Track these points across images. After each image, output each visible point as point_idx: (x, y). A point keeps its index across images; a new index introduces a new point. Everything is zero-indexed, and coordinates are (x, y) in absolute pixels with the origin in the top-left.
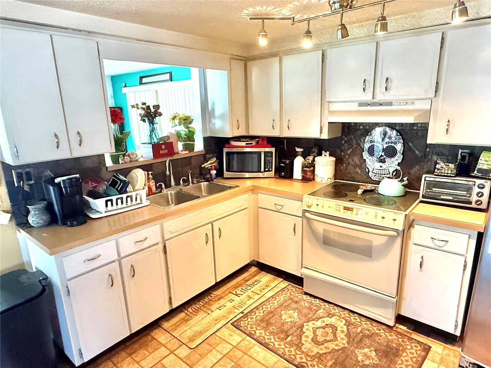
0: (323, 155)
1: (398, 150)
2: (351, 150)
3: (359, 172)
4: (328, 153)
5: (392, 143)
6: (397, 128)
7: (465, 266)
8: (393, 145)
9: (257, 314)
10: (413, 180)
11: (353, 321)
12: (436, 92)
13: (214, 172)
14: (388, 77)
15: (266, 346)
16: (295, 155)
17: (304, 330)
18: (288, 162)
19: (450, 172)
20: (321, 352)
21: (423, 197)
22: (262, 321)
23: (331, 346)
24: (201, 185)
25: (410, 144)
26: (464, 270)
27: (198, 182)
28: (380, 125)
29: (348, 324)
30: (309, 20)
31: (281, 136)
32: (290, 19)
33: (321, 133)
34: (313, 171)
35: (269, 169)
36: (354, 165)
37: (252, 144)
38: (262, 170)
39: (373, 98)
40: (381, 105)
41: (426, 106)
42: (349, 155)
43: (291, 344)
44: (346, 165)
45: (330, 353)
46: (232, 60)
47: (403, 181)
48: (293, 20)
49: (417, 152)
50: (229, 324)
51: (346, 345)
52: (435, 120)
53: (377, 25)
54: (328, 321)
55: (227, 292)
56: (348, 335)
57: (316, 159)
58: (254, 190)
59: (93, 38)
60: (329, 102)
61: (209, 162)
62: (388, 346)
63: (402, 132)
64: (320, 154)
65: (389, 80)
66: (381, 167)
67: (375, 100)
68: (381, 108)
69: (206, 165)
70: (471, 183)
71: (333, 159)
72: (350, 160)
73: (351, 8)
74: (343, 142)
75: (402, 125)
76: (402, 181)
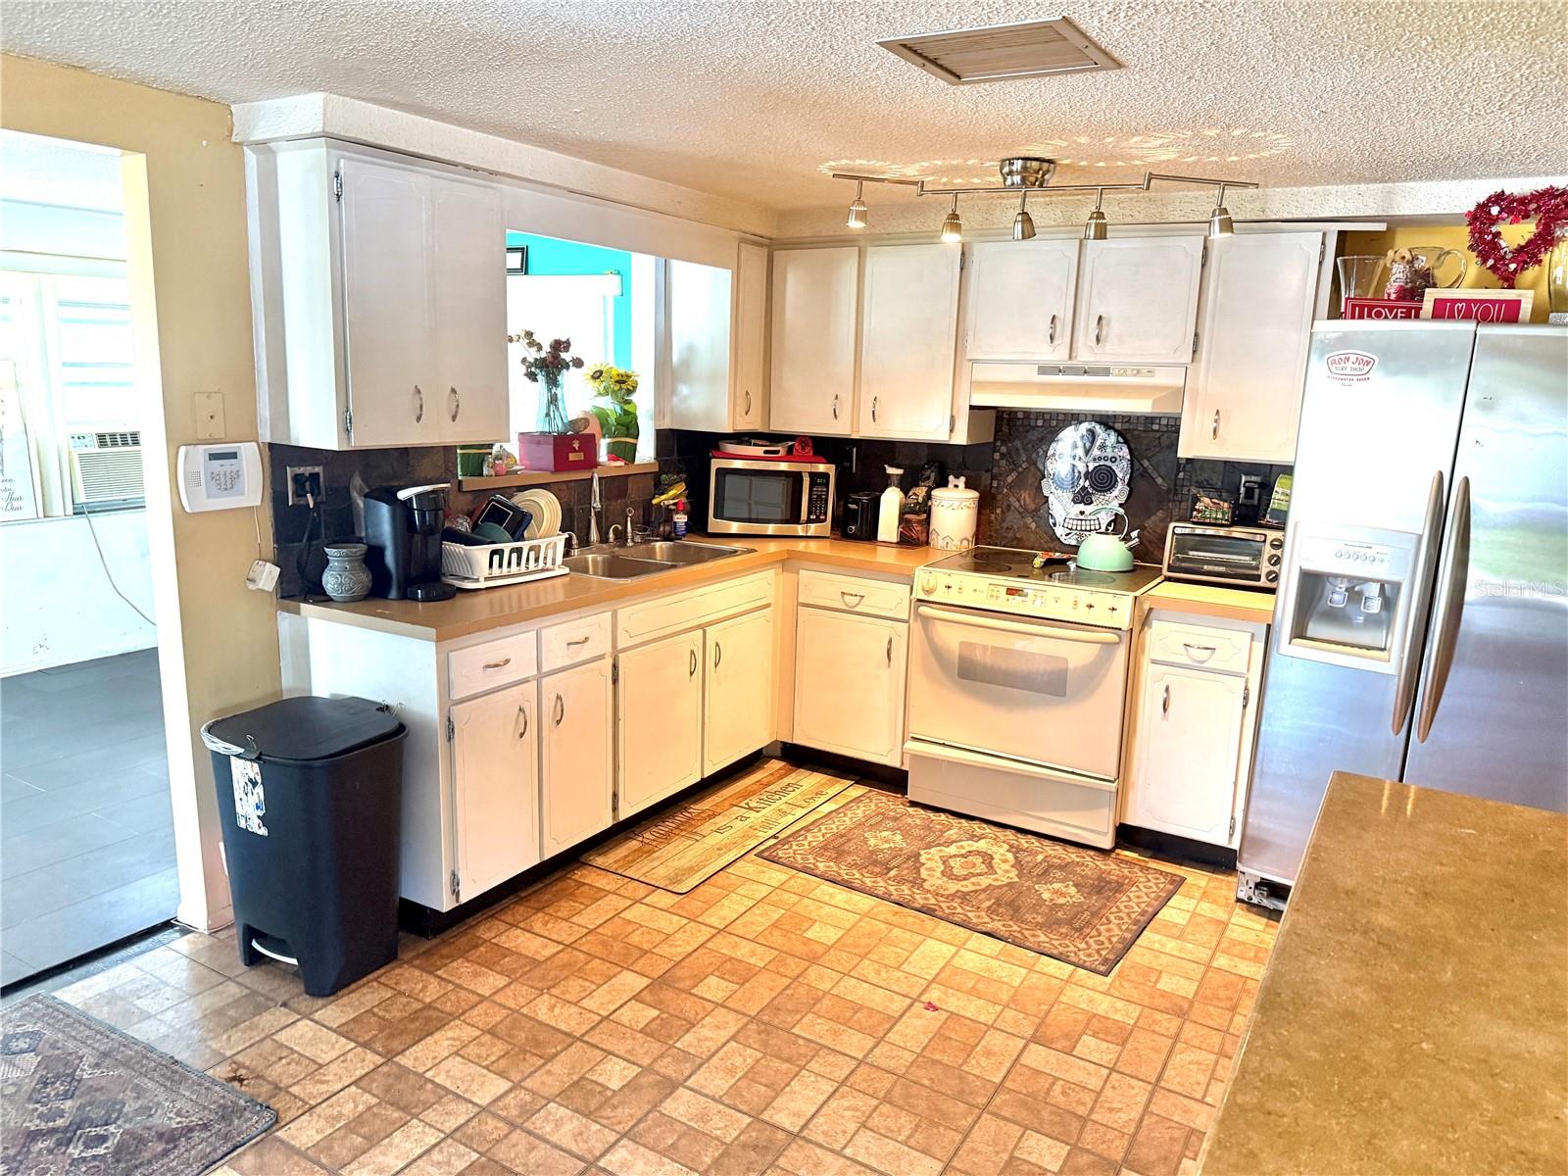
0: (951, 486)
1: (1120, 475)
2: (1014, 475)
3: (1033, 526)
4: (963, 479)
5: (1105, 458)
6: (1118, 426)
7: (1246, 698)
8: (1109, 463)
9: (810, 839)
10: (1150, 542)
11: (1027, 845)
12: (1194, 352)
13: (681, 519)
14: (1104, 316)
15: (849, 886)
16: (885, 483)
17: (922, 859)
18: (865, 499)
19: (1220, 516)
20: (965, 890)
21: (1171, 569)
22: (825, 848)
23: (985, 881)
24: (654, 548)
25: (1146, 463)
26: (1245, 707)
27: (645, 542)
28: (1082, 418)
29: (1015, 850)
30: (956, 192)
31: (854, 436)
32: (916, 183)
33: (951, 431)
34: (928, 521)
35: (818, 517)
36: (1021, 510)
37: (777, 452)
38: (804, 516)
39: (1070, 358)
40: (1085, 372)
41: (1172, 379)
42: (1010, 487)
43: (900, 880)
44: (1002, 511)
45: (983, 890)
46: (742, 245)
47: (1131, 539)
48: (922, 186)
49: (1159, 481)
50: (752, 856)
51: (1016, 879)
52: (1193, 411)
53: (1088, 225)
54: (969, 845)
55: (727, 804)
56: (1018, 864)
57: (935, 493)
58: (787, 562)
59: (495, 185)
60: (974, 361)
61: (672, 493)
62: (1100, 879)
63: (1128, 436)
64: (943, 483)
65: (1104, 322)
66: (1082, 513)
67: (1073, 363)
68: (1086, 379)
69: (664, 499)
70: (1258, 538)
71: (974, 494)
72: (1012, 499)
73: (1041, 186)
74: (997, 456)
75: (1127, 418)
76: (1126, 539)
